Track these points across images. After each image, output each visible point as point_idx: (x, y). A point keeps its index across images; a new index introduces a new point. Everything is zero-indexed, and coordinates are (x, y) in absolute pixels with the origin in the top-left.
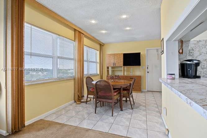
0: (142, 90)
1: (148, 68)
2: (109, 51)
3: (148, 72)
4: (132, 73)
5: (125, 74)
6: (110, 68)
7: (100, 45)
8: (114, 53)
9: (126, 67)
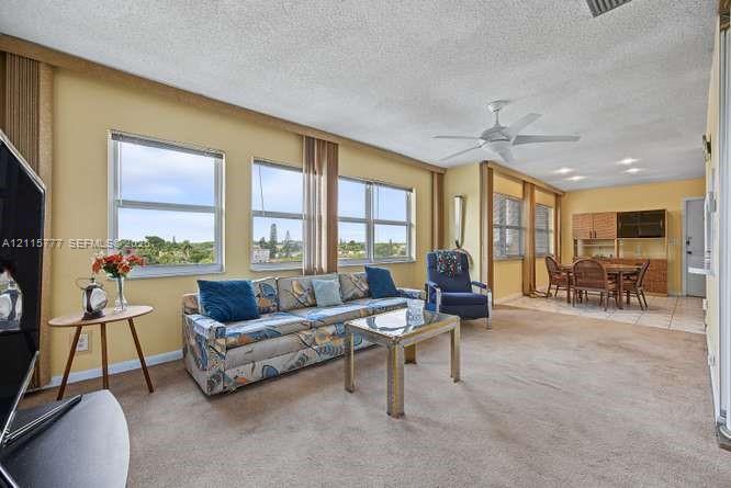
0: (670, 292)
1: (688, 243)
2: (577, 207)
3: (690, 253)
4: (641, 252)
5: (621, 256)
6: (579, 243)
7: (557, 195)
8: (590, 212)
9: (623, 241)
